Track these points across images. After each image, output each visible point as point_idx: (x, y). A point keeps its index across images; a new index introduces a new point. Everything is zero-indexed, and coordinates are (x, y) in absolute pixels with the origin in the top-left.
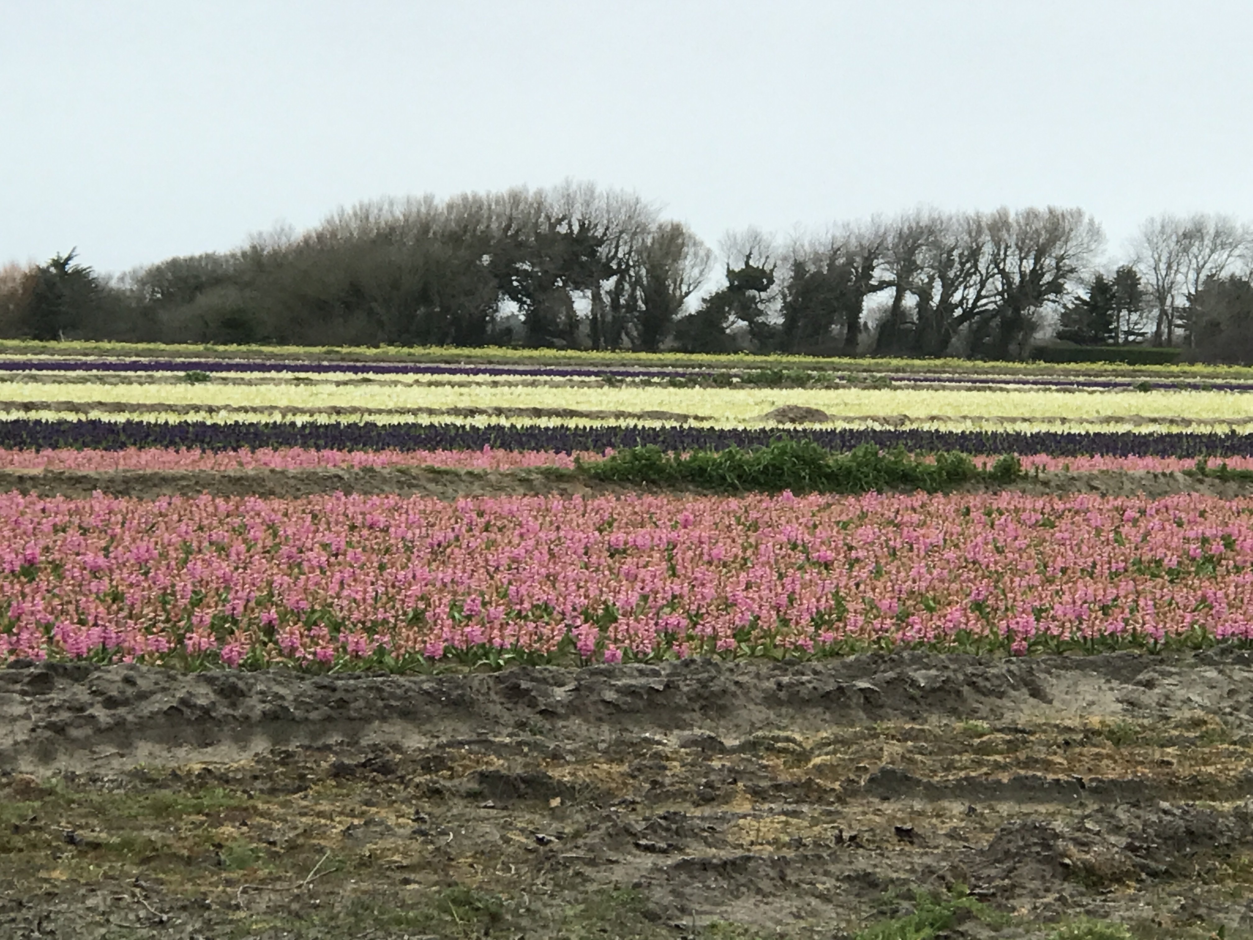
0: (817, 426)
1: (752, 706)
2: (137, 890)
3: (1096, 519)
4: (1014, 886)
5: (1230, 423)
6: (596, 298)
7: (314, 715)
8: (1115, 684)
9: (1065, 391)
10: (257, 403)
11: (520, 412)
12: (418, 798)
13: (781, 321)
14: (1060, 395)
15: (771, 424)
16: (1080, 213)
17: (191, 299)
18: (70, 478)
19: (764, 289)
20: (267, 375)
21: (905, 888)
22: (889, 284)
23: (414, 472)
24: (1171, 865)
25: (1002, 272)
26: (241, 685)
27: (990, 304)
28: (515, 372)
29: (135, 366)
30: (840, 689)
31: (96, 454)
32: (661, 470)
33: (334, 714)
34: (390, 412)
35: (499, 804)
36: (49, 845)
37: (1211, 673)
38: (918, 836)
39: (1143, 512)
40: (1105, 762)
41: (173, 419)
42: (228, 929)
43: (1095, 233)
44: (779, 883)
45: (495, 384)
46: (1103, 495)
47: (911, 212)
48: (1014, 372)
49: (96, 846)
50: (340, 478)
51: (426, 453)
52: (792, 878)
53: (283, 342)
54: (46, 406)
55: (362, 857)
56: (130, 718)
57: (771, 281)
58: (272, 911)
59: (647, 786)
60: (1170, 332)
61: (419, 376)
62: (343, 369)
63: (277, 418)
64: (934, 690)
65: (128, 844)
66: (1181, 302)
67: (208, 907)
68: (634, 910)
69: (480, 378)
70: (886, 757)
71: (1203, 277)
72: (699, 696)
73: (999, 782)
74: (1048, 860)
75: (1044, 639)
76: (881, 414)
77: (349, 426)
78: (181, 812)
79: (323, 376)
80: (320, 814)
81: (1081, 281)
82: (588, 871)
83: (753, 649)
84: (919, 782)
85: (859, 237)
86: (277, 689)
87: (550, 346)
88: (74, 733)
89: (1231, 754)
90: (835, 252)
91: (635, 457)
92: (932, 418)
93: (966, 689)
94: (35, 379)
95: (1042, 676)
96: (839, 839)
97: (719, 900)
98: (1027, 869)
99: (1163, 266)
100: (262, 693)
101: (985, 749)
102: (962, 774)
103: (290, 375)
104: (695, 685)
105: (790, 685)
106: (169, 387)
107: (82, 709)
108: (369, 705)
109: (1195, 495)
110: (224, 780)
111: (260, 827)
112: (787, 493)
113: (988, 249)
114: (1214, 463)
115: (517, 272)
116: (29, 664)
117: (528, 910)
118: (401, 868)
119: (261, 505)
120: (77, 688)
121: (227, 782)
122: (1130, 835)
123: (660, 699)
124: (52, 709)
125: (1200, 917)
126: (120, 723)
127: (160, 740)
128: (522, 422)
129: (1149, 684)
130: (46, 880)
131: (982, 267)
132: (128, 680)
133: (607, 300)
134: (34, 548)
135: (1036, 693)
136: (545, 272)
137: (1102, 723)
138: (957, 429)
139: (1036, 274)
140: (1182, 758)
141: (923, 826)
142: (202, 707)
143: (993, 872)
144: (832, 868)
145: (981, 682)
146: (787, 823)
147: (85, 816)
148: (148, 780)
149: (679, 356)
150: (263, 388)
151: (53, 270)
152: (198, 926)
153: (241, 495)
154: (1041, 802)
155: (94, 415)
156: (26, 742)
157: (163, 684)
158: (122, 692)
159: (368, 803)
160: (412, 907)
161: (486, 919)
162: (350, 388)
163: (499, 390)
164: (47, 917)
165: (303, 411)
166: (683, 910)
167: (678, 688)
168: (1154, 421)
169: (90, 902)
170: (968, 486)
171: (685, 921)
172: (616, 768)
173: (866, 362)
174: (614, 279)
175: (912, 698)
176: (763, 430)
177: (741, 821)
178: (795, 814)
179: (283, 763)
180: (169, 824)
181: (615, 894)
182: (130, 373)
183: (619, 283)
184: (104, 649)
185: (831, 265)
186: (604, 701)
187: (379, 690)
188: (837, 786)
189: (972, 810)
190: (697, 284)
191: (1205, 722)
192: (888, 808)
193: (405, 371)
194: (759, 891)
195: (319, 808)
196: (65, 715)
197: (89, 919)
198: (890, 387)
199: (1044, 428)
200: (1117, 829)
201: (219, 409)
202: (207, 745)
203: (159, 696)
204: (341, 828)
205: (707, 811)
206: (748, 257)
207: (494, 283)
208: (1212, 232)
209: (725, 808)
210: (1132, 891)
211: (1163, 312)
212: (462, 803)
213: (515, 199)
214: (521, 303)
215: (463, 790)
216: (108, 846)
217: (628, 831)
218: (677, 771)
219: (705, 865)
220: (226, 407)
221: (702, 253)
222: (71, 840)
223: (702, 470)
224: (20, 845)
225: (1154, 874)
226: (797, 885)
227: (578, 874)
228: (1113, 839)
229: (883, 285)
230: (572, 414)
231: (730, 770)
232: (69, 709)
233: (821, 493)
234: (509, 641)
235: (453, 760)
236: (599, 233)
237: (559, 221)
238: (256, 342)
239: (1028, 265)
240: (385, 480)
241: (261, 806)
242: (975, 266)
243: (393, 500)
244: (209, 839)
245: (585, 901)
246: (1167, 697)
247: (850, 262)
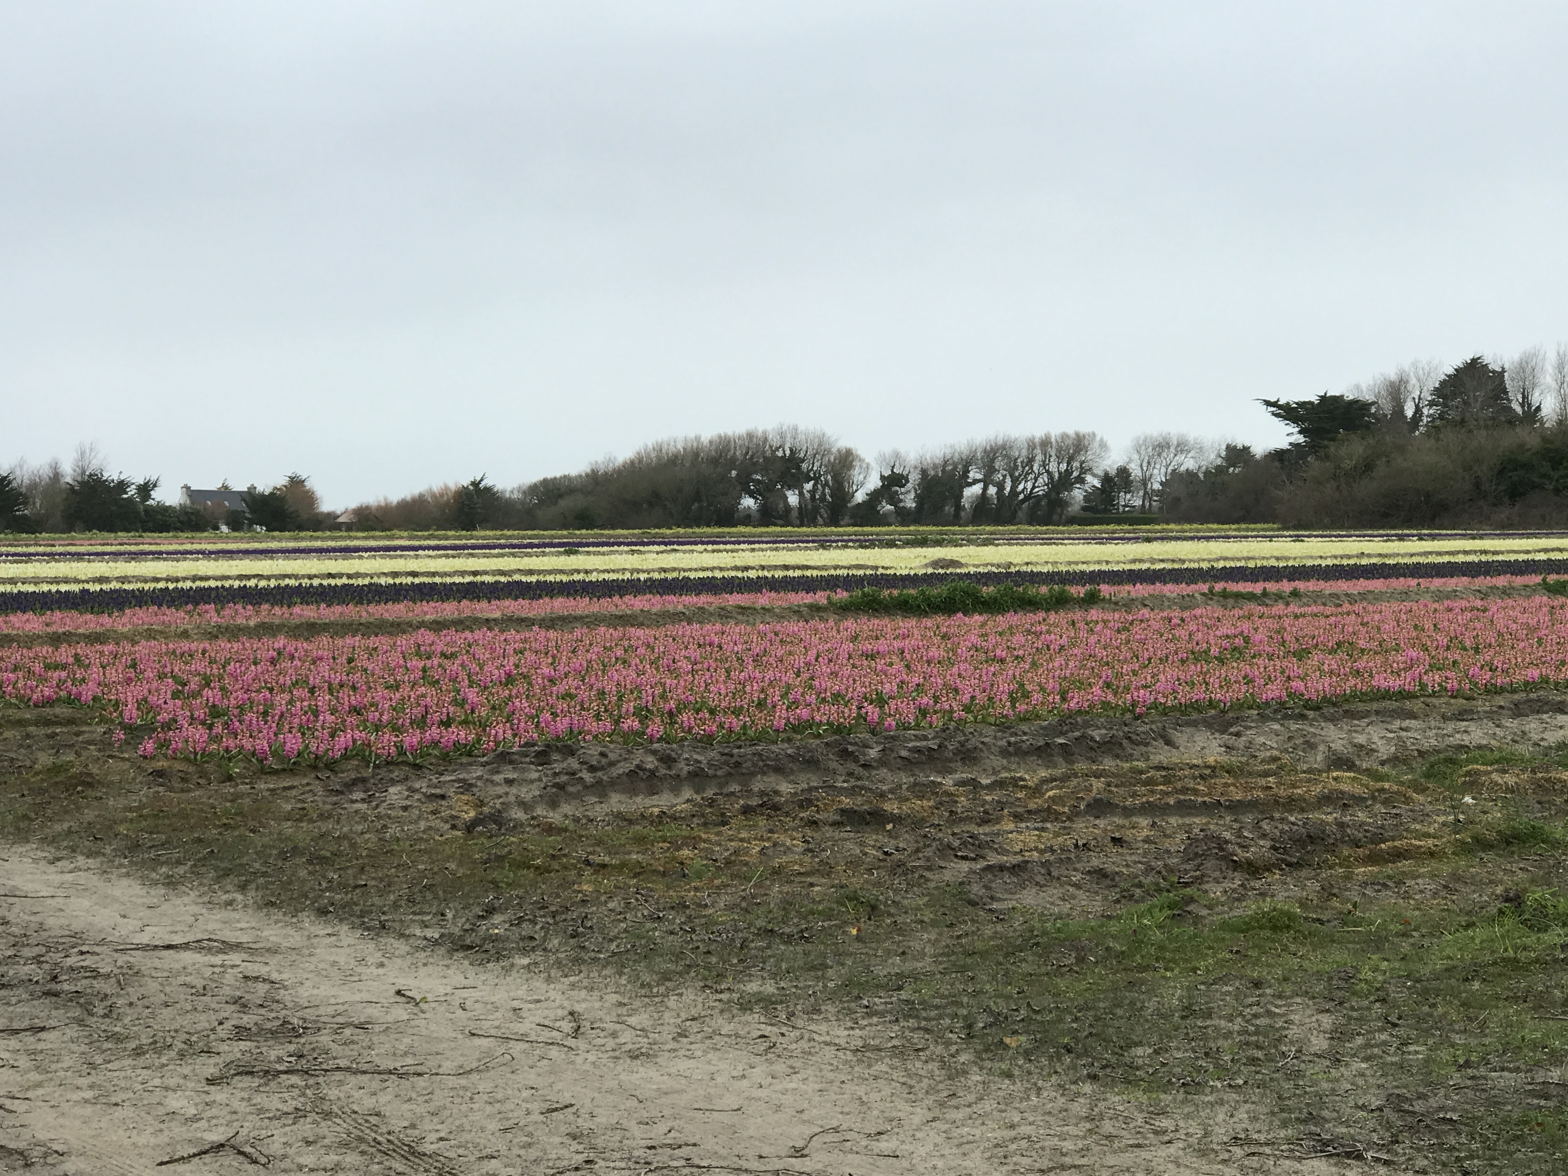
0: (958, 571)
1: (992, 757)
2: (639, 896)
3: (1155, 625)
4: (1203, 876)
5: (1209, 561)
6: (801, 494)
7: (719, 773)
8: (1217, 735)
9: (1100, 543)
10: (612, 567)
11: (776, 567)
12: (803, 827)
13: (914, 505)
14: (1098, 546)
15: (930, 571)
16: (1094, 434)
17: (556, 503)
18: (517, 619)
19: (903, 486)
20: (612, 548)
21: (1137, 880)
22: (979, 481)
23: (729, 609)
24: (1300, 858)
25: (1048, 472)
26: (673, 755)
27: (1040, 491)
28: (763, 542)
29: (531, 546)
30: (1047, 744)
31: (525, 603)
32: (880, 603)
33: (731, 771)
34: (696, 570)
35: (854, 829)
36: (576, 867)
37: (1276, 727)
38: (1126, 842)
39: (1183, 620)
40: (1232, 788)
41: (565, 578)
42: (703, 921)
43: (1103, 445)
44: (1048, 877)
45: (753, 550)
46: (1152, 610)
47: (992, 437)
48: (1063, 532)
49: (604, 866)
50: (684, 614)
51: (727, 596)
52: (1055, 873)
53: (613, 527)
54: (486, 573)
55: (774, 868)
56: (605, 778)
57: (907, 481)
58: (729, 908)
59: (947, 814)
60: (1150, 505)
61: (705, 546)
62: (659, 544)
63: (627, 576)
64: (1105, 743)
65: (623, 865)
66: (1157, 486)
67: (688, 907)
68: (961, 899)
69: (742, 546)
70: (1095, 791)
71: (1169, 471)
72: (960, 752)
73: (1168, 804)
74: (1223, 858)
75: (1155, 705)
76: (995, 562)
77: (673, 579)
78: (653, 841)
79: (646, 548)
80: (742, 840)
81: (1095, 475)
82: (928, 874)
83: (976, 718)
84: (1117, 806)
85: (960, 453)
86: (695, 756)
87: (775, 525)
88: (571, 789)
89: (1309, 781)
90: (946, 462)
91: (864, 594)
92: (1027, 564)
93: (1125, 742)
94: (472, 555)
95: (1171, 731)
96: (1076, 846)
97: (1013, 891)
98: (1210, 864)
99: (1145, 465)
100: (687, 759)
101: (1150, 782)
102: (1144, 800)
103: (626, 548)
104: (957, 745)
105: (1016, 743)
106: (555, 558)
107: (574, 774)
108: (755, 765)
109: (1209, 608)
110: (674, 818)
111: (704, 849)
112: (960, 615)
113: (1039, 457)
114: (1219, 587)
115: (753, 481)
116: (534, 745)
117: (894, 902)
118: (800, 874)
119: (640, 632)
120: (571, 760)
121: (675, 819)
122: (1272, 840)
123: (936, 755)
124: (556, 774)
125: (1334, 895)
126: (599, 782)
127: (623, 792)
128: (778, 574)
129: (1238, 735)
130: (579, 892)
131: (1035, 468)
132: (602, 754)
133: (808, 495)
134: (509, 667)
135: (1169, 742)
136: (770, 480)
137: (1216, 761)
138: (1045, 570)
139: (1068, 472)
140: (1279, 784)
141: (1128, 835)
142: (650, 770)
143: (1188, 867)
144: (1078, 866)
145: (1134, 737)
146: (1039, 836)
147: (593, 845)
148: (626, 820)
149: (856, 528)
150: (613, 557)
151: (471, 488)
152: (683, 920)
153: (624, 626)
154: (1196, 816)
155: (516, 577)
156: (540, 796)
157: (624, 756)
158: (599, 762)
159: (771, 831)
160: (819, 902)
161: (869, 909)
162: (665, 555)
163: (756, 553)
164: (586, 917)
165: (644, 571)
166: (992, 898)
167: (946, 747)
168: (1162, 561)
169: (611, 905)
170: (1068, 606)
171: (994, 906)
172: (925, 803)
173: (969, 528)
174: (812, 482)
175: (1092, 748)
176: (925, 574)
177: (1010, 836)
178: (1043, 829)
179: (710, 806)
180: (647, 849)
181: (947, 889)
182: (529, 550)
183: (814, 485)
184: (571, 731)
185: (943, 471)
186: (900, 757)
187: (760, 755)
188: (1066, 810)
189: (1154, 823)
190: (862, 484)
191: (1280, 759)
192: (1101, 823)
193: (696, 543)
194: (1037, 884)
195: (742, 836)
196: (564, 778)
197: (612, 918)
198: (993, 544)
199: (1097, 568)
200: (1264, 836)
201: (591, 572)
202: (654, 794)
203: (622, 764)
204: (758, 849)
205: (987, 829)
206: (893, 467)
207: (739, 488)
208: (1175, 443)
209: (998, 827)
210: (1278, 876)
211: (1146, 493)
212: (831, 829)
213: (750, 436)
214: (756, 499)
215: (830, 820)
216: (614, 867)
217: (949, 846)
218: (964, 804)
219: (1002, 868)
220: (596, 570)
221: (864, 465)
222: (587, 863)
223: (906, 602)
224: (557, 867)
225: (1289, 865)
226: (1059, 879)
227: (921, 876)
228: (1261, 843)
229: (975, 482)
230: (807, 567)
231: (999, 802)
232: (567, 774)
233: (981, 614)
234: (824, 719)
235: (818, 800)
236: (802, 455)
237: (777, 449)
238: (597, 527)
239: (1063, 467)
240: (711, 614)
241: (703, 836)
242: (1031, 468)
243: (718, 626)
244: (674, 859)
245: (929, 894)
246: (1250, 743)
247: (955, 468)
